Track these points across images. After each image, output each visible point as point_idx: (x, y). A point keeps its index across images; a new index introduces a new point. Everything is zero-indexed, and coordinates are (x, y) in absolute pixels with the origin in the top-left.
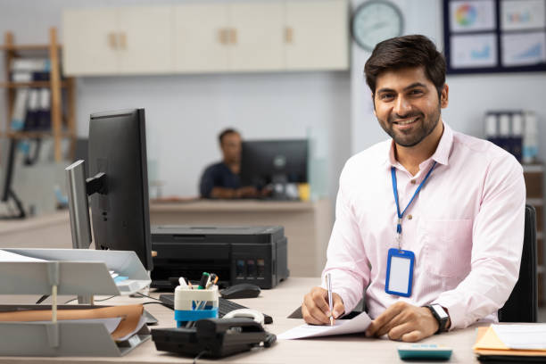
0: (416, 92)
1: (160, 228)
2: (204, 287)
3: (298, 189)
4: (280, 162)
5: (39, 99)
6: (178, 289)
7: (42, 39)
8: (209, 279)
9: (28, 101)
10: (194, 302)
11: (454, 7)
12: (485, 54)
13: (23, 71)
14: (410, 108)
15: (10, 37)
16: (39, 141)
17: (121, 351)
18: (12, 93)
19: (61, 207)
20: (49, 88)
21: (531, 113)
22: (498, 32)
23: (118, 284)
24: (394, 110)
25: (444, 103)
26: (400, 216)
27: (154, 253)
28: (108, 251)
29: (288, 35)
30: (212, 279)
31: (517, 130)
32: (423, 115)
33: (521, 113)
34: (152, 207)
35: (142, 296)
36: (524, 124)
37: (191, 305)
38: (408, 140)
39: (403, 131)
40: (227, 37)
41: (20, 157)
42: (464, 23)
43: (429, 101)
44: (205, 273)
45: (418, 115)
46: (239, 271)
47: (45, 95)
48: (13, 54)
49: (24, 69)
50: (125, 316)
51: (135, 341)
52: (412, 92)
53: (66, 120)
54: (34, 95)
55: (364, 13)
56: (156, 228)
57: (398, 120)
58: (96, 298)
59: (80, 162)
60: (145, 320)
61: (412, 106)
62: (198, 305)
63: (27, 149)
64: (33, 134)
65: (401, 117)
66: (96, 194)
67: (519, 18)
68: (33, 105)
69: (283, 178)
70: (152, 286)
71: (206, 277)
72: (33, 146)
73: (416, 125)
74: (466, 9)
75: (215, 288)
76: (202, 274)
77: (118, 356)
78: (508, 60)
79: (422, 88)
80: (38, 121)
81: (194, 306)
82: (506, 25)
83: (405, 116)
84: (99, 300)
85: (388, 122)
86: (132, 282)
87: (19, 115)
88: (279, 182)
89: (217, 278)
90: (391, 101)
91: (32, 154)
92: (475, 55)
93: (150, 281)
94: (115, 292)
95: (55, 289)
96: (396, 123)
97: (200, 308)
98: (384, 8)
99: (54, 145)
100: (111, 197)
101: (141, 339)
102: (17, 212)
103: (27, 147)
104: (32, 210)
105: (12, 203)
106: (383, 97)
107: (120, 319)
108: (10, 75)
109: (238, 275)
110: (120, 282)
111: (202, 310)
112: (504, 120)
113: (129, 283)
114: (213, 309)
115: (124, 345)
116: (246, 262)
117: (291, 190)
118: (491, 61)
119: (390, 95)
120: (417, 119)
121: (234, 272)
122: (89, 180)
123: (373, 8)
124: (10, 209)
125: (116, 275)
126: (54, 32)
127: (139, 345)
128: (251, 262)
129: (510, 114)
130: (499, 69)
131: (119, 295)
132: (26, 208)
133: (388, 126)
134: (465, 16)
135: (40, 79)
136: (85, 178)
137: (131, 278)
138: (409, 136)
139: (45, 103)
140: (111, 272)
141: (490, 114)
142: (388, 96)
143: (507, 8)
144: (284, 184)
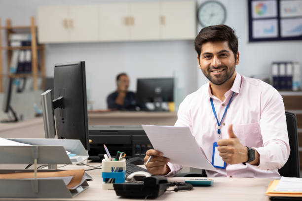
0: (223, 55)
1: (93, 127)
2: (118, 160)
3: (168, 105)
4: (158, 90)
5: (25, 56)
6: (103, 160)
7: (27, 23)
8: (121, 155)
9: (19, 57)
10: (112, 168)
11: (255, 4)
12: (272, 30)
13: (16, 41)
14: (220, 63)
15: (9, 22)
16: (25, 79)
17: (73, 195)
18: (10, 53)
19: (38, 115)
20: (31, 50)
21: (297, 63)
22: (279, 18)
23: (71, 158)
24: (212, 64)
25: (237, 62)
26: (219, 125)
27: (90, 141)
28: (65, 139)
29: (162, 20)
30: (123, 155)
31: (289, 72)
32: (227, 67)
33: (291, 63)
34: (89, 115)
35: (83, 164)
36: (293, 69)
37: (111, 169)
38: (219, 81)
39: (216, 76)
40: (129, 21)
41: (15, 88)
42: (259, 13)
43: (230, 60)
44: (118, 152)
45: (224, 67)
46: (137, 150)
47: (28, 54)
48: (10, 31)
49: (17, 39)
50: (74, 175)
51: (80, 189)
52: (221, 55)
53: (40, 68)
54: (22, 54)
55: (204, 8)
56: (91, 127)
57: (213, 70)
58: (58, 165)
59: (49, 91)
60: (86, 178)
61: (221, 62)
62: (115, 170)
63: (19, 83)
64: (22, 75)
65: (215, 68)
66: (58, 108)
67: (290, 11)
68: (22, 59)
69: (160, 99)
70: (89, 159)
71: (119, 154)
72: (22, 82)
73: (223, 73)
74: (261, 5)
75: (124, 160)
76: (116, 152)
77: (71, 198)
78: (284, 34)
79: (227, 53)
80: (24, 68)
81: (113, 170)
82: (283, 14)
83: (217, 68)
84: (60, 167)
85: (208, 71)
86: (79, 157)
87: (14, 65)
88: (158, 101)
89: (125, 155)
90: (210, 59)
91: (21, 86)
92: (266, 31)
93: (88, 156)
94: (69, 162)
95: (36, 161)
96: (212, 71)
97: (115, 171)
98: (216, 5)
99: (33, 81)
100: (67, 110)
101: (84, 188)
102: (13, 118)
103: (19, 82)
104: (22, 117)
105: (10, 114)
106: (205, 57)
107: (72, 177)
108: (9, 43)
109: (136, 153)
110: (72, 157)
111: (117, 172)
112: (282, 67)
113: (77, 157)
114: (123, 172)
115: (74, 192)
116: (141, 146)
117: (165, 105)
118: (274, 34)
119: (209, 56)
120: (224, 70)
121: (134, 151)
122: (54, 100)
123: (209, 5)
124: (9, 117)
125: (70, 153)
126: (33, 19)
127: (82, 192)
128: (144, 146)
129: (286, 64)
130: (279, 38)
131: (71, 164)
132: (18, 116)
133: (207, 73)
134: (261, 9)
135: (26, 45)
136: (52, 100)
137: (78, 154)
138: (219, 79)
139: (28, 58)
140: (67, 151)
141: (274, 63)
142: (208, 57)
143: (284, 5)
144: (161, 103)
